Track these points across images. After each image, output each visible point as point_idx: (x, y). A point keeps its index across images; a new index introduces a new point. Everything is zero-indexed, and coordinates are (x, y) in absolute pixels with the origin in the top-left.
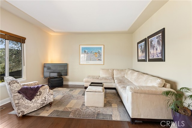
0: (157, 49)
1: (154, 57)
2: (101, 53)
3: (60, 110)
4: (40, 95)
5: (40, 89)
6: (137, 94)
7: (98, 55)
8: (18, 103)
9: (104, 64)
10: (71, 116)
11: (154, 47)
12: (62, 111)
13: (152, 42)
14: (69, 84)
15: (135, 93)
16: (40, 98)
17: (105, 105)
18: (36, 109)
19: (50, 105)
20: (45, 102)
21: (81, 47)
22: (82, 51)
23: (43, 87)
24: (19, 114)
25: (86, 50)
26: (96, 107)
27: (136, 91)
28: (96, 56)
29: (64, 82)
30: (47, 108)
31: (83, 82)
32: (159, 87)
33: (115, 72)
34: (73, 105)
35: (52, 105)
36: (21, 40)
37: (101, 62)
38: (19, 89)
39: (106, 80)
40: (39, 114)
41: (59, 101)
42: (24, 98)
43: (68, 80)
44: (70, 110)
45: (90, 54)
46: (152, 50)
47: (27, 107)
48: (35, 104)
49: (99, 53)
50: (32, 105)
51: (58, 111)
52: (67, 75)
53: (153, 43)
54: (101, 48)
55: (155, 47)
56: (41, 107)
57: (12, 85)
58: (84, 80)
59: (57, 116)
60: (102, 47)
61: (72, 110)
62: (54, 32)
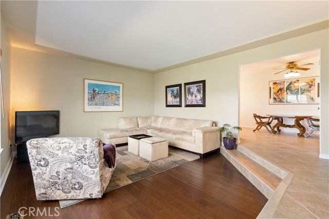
0: (196, 96)
1: (193, 103)
2: (119, 95)
7: (114, 97)
9: (123, 111)
11: (193, 94)
21: (87, 82)
22: (89, 90)
25: (96, 89)
28: (112, 99)
33: (140, 121)
37: (119, 108)
45: (102, 95)
46: (190, 97)
49: (116, 94)
52: (58, 133)
53: (191, 90)
54: (119, 87)
60: (121, 85)
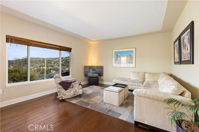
0: (187, 49)
1: (186, 58)
2: (133, 56)
3: (85, 101)
4: (73, 88)
5: (73, 83)
6: (140, 97)
7: (129, 58)
8: (59, 91)
9: (135, 67)
10: (89, 107)
12: (86, 102)
13: (184, 40)
14: (104, 84)
15: (138, 96)
16: (73, 90)
17: (121, 105)
18: (70, 97)
19: (80, 96)
20: (76, 94)
21: (114, 51)
22: (115, 55)
23: (75, 83)
24: (60, 98)
25: (118, 54)
26: (112, 105)
27: (139, 95)
29: (99, 81)
30: (78, 98)
31: (112, 82)
32: (173, 94)
33: (146, 76)
34: (96, 99)
35: (81, 97)
36: (69, 50)
37: (133, 65)
38: (60, 82)
39: (134, 83)
40: (71, 101)
41: (88, 95)
42: (63, 88)
43: (103, 80)
44: (91, 103)
46: (184, 50)
47: (65, 95)
48: (69, 94)
49: (130, 56)
50: (67, 93)
51: (82, 101)
52: (102, 76)
54: (132, 51)
55: (187, 46)
56: (74, 96)
57: (56, 79)
58: (113, 81)
59: (81, 104)
60: (134, 50)
61: (92, 103)
62: (92, 41)
